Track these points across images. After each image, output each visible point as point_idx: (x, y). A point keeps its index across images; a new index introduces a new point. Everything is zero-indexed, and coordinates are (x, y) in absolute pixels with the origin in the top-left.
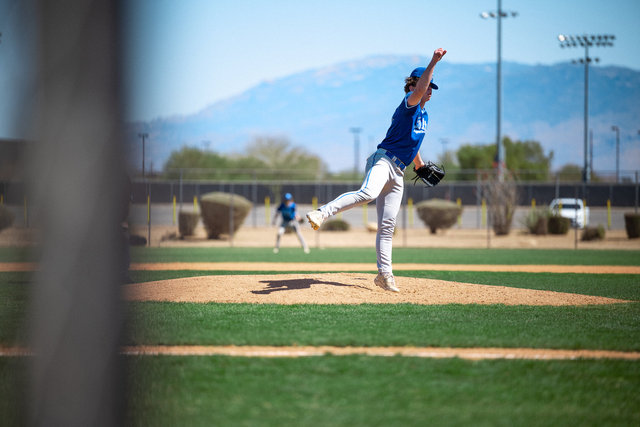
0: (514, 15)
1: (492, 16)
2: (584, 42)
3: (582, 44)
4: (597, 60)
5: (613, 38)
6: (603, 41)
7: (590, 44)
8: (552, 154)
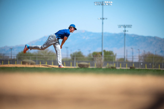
0: (106, 19)
1: (101, 19)
2: (124, 26)
3: (124, 27)
4: (128, 31)
5: (131, 25)
6: (129, 26)
7: (125, 27)
8: (116, 54)
